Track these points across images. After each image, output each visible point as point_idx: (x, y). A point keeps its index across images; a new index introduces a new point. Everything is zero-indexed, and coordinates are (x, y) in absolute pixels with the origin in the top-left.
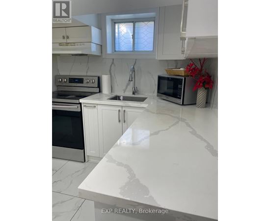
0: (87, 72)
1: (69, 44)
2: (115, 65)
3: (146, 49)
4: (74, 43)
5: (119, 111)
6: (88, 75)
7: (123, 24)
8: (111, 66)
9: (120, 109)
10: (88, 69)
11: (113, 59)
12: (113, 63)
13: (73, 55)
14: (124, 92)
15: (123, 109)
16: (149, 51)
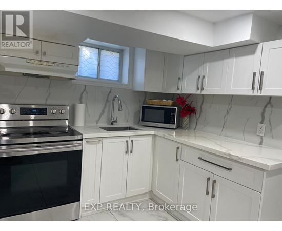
0: (47, 100)
1: (45, 63)
2: (87, 93)
3: (111, 78)
4: (53, 63)
5: (127, 141)
6: (47, 103)
7: (86, 48)
8: (82, 93)
9: (128, 139)
10: (48, 96)
11: (85, 86)
12: (85, 90)
13: (25, 75)
14: (97, 123)
15: (131, 139)
16: (114, 81)
